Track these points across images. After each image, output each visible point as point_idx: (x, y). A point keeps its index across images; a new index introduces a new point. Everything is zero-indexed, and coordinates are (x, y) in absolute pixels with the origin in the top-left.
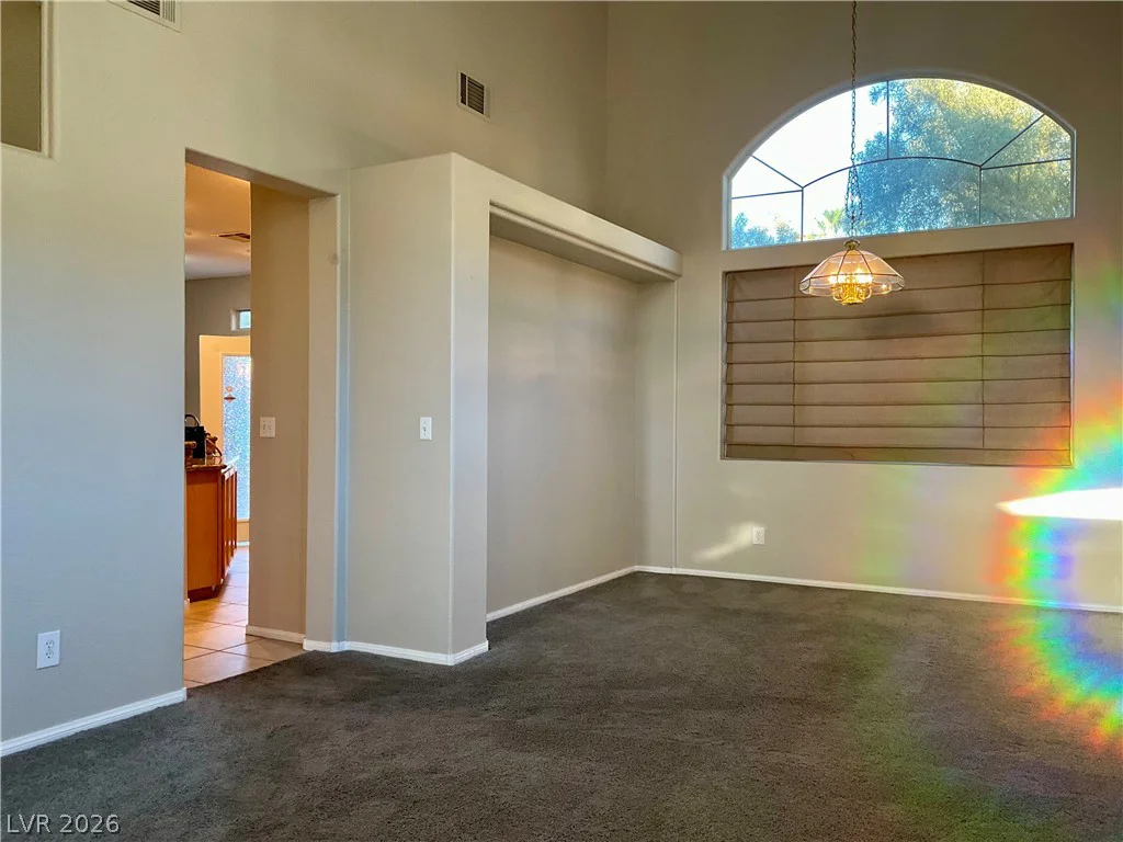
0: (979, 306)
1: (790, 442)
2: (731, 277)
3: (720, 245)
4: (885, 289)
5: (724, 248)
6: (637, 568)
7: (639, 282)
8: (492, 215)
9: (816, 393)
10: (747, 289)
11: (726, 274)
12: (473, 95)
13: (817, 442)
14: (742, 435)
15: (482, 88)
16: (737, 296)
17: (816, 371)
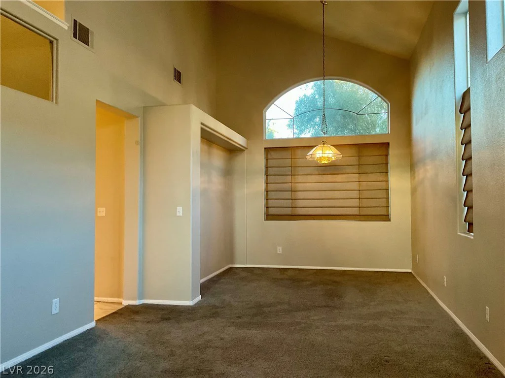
0: (358, 164)
1: (290, 213)
2: (267, 150)
3: (263, 137)
4: (333, 158)
5: (264, 139)
6: (230, 266)
7: (232, 150)
8: (201, 128)
9: (300, 195)
10: (273, 154)
11: (265, 148)
12: (178, 76)
13: (301, 213)
14: (272, 211)
15: (180, 73)
16: (269, 157)
17: (300, 186)
